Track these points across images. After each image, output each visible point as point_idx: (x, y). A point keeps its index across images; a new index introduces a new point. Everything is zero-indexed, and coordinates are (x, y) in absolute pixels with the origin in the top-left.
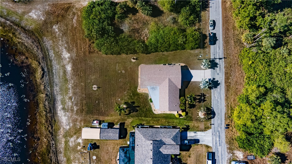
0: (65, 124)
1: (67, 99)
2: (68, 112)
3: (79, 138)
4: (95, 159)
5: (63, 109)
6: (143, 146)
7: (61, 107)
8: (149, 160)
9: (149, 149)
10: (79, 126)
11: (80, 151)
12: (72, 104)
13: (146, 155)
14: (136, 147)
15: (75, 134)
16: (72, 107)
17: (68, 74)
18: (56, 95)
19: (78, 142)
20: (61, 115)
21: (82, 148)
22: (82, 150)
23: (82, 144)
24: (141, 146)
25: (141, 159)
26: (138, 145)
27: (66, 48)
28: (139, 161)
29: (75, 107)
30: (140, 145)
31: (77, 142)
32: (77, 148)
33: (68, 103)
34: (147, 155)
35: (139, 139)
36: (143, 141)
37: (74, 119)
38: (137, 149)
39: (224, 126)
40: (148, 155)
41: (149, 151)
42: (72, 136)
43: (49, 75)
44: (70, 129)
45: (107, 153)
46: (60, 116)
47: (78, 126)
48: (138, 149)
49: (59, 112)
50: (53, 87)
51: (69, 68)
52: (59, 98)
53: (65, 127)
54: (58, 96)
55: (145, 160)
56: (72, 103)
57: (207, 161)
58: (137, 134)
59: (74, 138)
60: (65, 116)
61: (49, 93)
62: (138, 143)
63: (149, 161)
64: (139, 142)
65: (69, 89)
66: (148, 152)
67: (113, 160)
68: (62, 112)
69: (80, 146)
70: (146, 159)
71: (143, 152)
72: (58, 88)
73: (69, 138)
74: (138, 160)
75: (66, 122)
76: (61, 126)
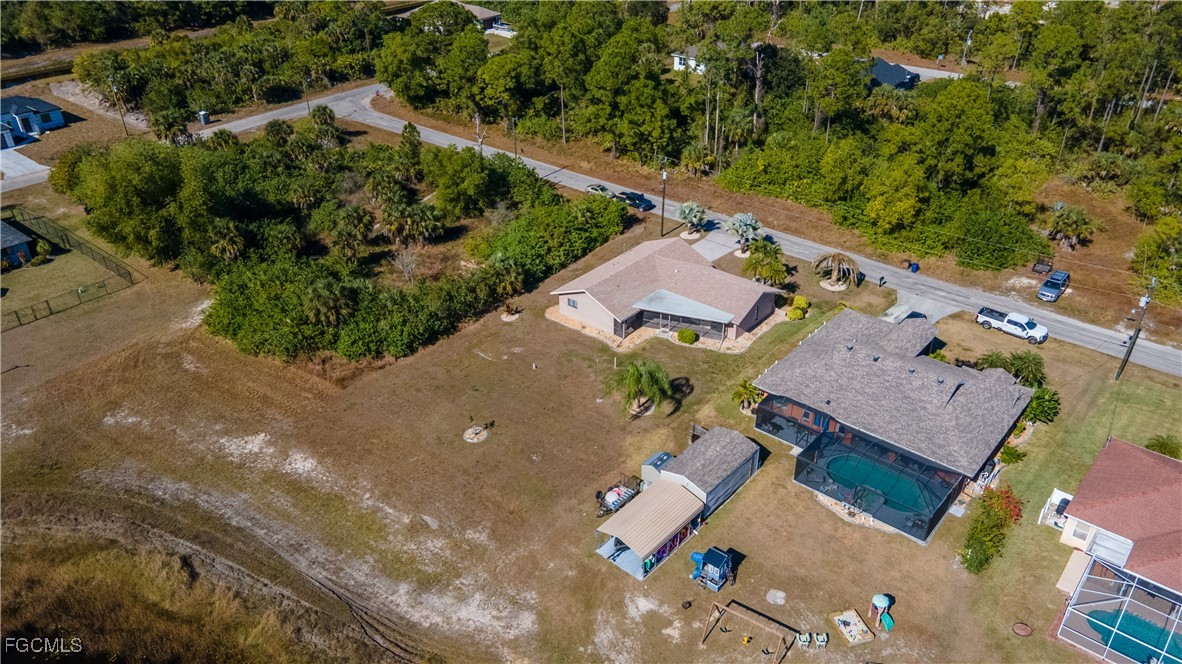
0: (496, 623)
1: (403, 545)
2: (458, 576)
3: (627, 601)
4: (788, 598)
5: (426, 584)
6: (843, 381)
7: (402, 591)
8: (914, 383)
9: (869, 365)
10: (571, 568)
11: (690, 639)
12: (449, 536)
13: (888, 384)
14: (834, 411)
15: (589, 606)
16: (456, 547)
17: (317, 482)
18: (334, 578)
19: (638, 619)
20: (441, 613)
21: (685, 620)
22: (696, 625)
23: (665, 610)
24: (842, 389)
25: (898, 411)
26: (828, 402)
27: (226, 433)
28: (900, 422)
29: (470, 534)
30: (830, 392)
31: (637, 624)
32: (666, 640)
33: (427, 549)
34: (888, 381)
35: (807, 386)
36: (822, 377)
37: (515, 569)
38: (841, 411)
39: (909, 273)
40: (889, 378)
41: (875, 368)
42: (589, 630)
43: (225, 550)
44: (542, 617)
45: (789, 539)
46: (438, 619)
47: (562, 570)
48: (845, 409)
49: (416, 616)
50: (288, 566)
51: (302, 464)
52: (359, 573)
53: (512, 634)
54: (349, 570)
55: (906, 397)
56: (442, 532)
57: (1009, 322)
58: (780, 385)
59: (607, 622)
60: (462, 598)
61: (289, 598)
62: (823, 396)
63: (917, 383)
64: (816, 393)
65: (374, 512)
66: (879, 373)
67: (839, 534)
68: (433, 599)
69: (669, 623)
70: (902, 392)
71: (867, 390)
72: (313, 550)
73: (582, 649)
74: (893, 427)
75: (495, 613)
76: (488, 647)
